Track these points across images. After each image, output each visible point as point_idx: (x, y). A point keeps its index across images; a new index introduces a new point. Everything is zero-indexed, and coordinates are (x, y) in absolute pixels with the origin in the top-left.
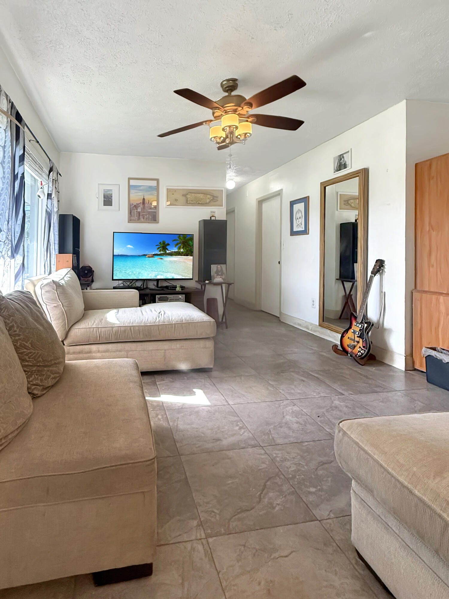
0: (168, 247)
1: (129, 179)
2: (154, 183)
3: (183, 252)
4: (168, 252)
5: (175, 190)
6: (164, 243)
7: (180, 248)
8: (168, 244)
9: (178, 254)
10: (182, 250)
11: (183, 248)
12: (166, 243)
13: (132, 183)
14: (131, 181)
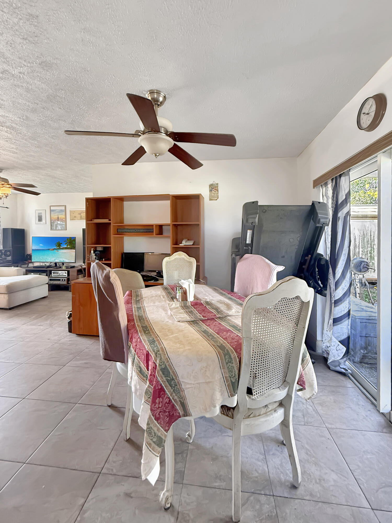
0: (61, 245)
1: (50, 206)
2: (63, 208)
3: (69, 247)
4: (61, 247)
5: (74, 211)
6: (59, 243)
7: (68, 245)
8: (61, 244)
9: (66, 248)
10: (69, 246)
11: (69, 245)
12: (60, 243)
13: (52, 208)
14: (51, 207)
